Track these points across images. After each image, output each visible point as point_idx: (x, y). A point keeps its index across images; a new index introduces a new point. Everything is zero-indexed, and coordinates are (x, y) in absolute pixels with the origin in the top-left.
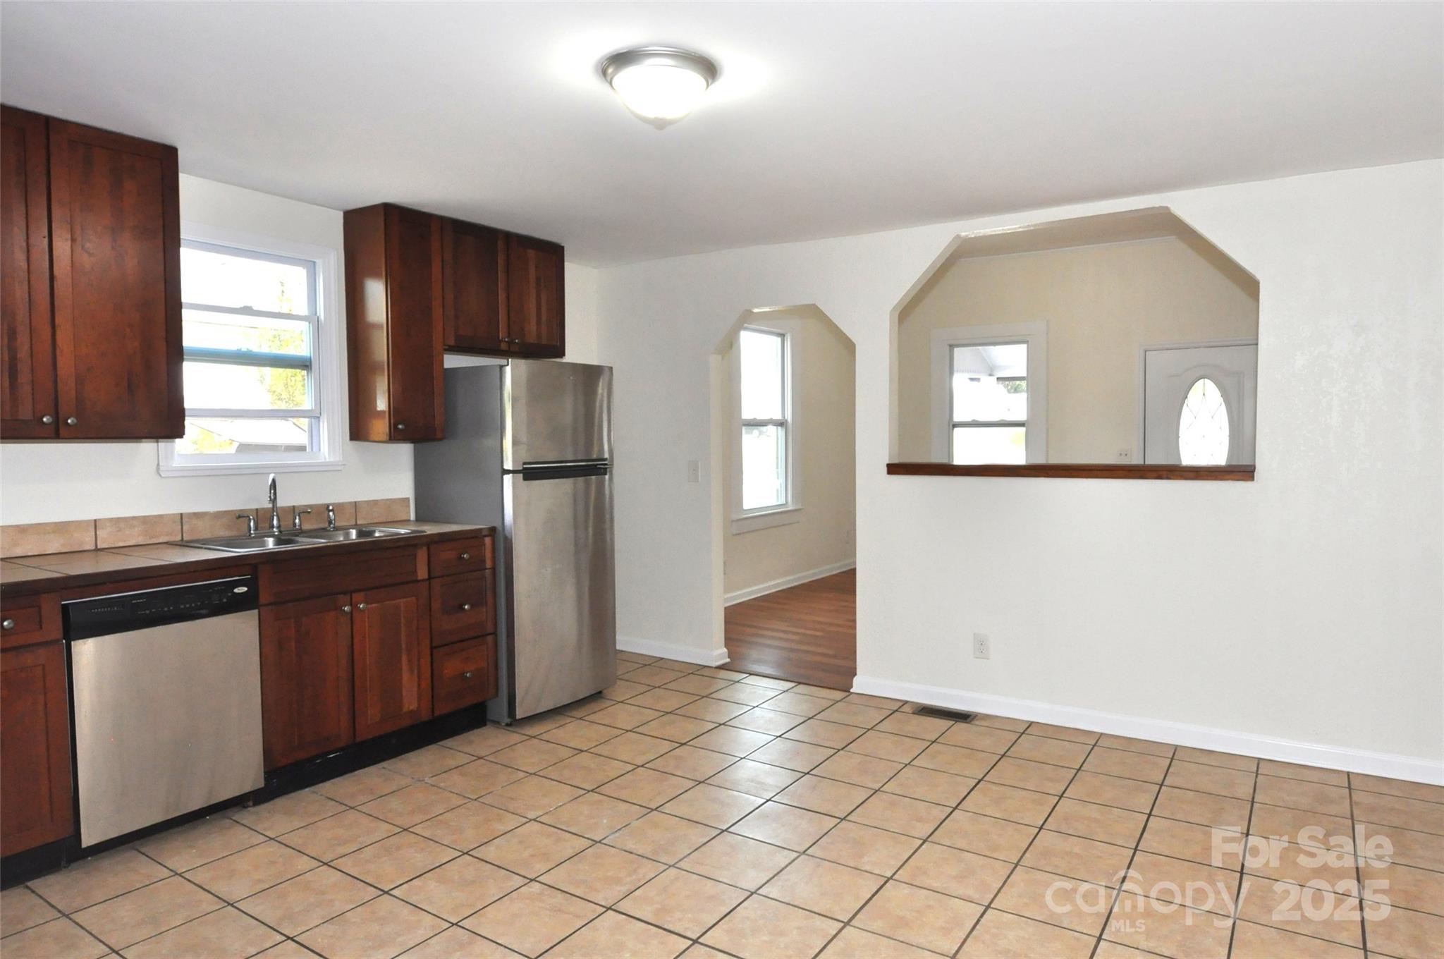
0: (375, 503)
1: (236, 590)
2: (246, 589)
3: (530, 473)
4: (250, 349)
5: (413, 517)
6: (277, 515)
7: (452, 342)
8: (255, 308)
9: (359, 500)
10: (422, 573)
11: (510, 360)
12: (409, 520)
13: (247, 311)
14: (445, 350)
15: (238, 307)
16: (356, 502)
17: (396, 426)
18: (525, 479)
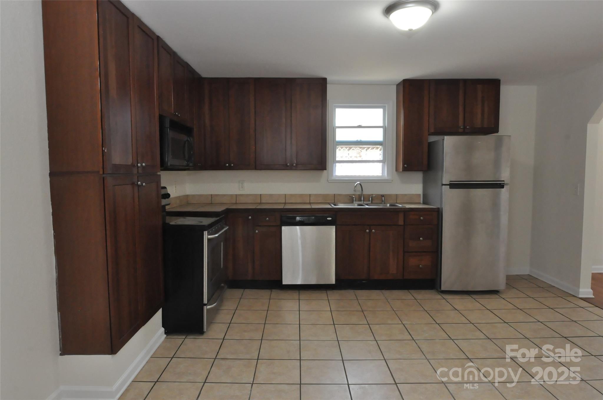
0: (405, 195)
1: (328, 219)
2: (331, 219)
3: (453, 185)
4: (361, 140)
5: (422, 202)
6: (363, 197)
7: (432, 130)
8: (362, 126)
9: (398, 194)
10: (401, 222)
11: (445, 137)
12: (420, 203)
13: (360, 127)
14: (429, 135)
15: (357, 126)
16: (397, 194)
17: (404, 165)
18: (450, 188)
